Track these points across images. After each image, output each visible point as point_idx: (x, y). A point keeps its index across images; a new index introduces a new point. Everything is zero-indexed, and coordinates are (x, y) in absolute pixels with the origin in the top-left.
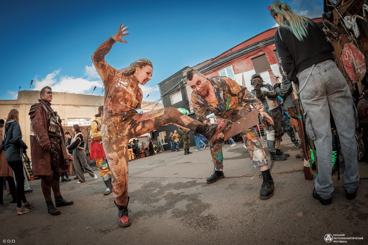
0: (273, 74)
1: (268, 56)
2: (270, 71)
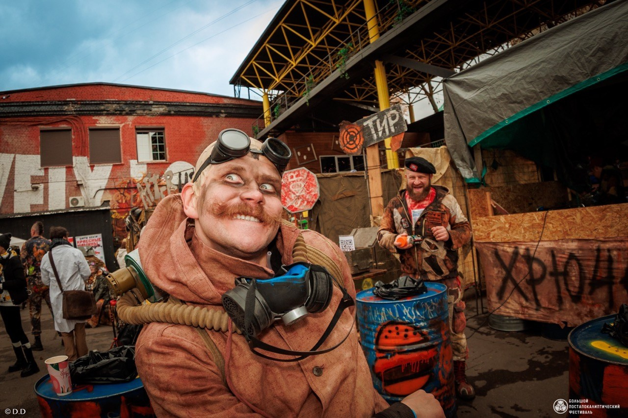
0: (73, 175)
1: (74, 135)
2: (70, 169)
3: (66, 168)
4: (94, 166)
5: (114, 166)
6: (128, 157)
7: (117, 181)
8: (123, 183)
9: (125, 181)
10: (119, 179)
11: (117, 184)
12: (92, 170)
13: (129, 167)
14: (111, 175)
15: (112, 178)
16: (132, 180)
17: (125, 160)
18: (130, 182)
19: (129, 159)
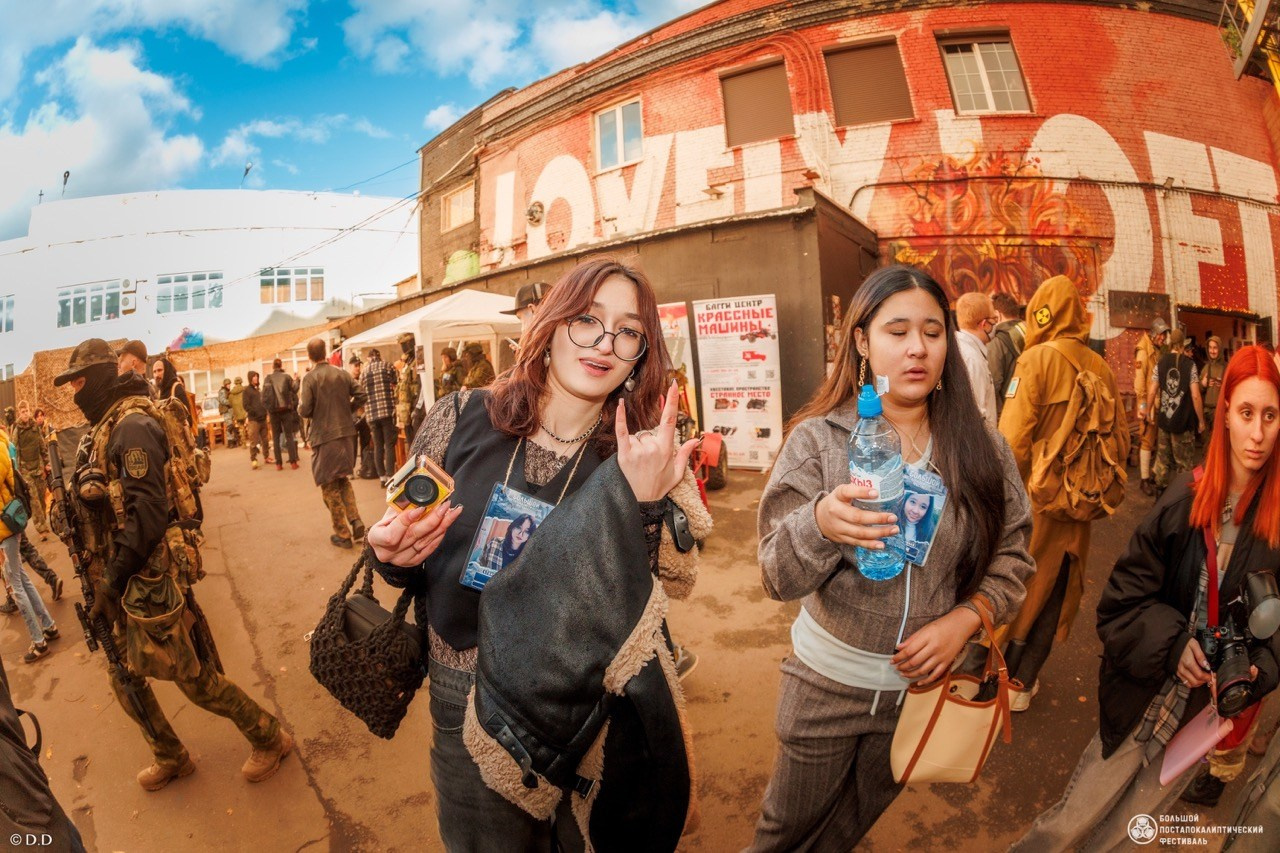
0: (797, 156)
1: (792, 71)
2: (788, 141)
3: (780, 141)
4: (844, 131)
5: (895, 125)
6: (930, 104)
7: (907, 163)
8: (923, 170)
9: (927, 162)
10: (911, 160)
11: (908, 172)
12: (842, 140)
13: (935, 128)
14: (889, 149)
15: (893, 158)
16: (946, 161)
17: (922, 110)
18: (941, 167)
19: (932, 108)
